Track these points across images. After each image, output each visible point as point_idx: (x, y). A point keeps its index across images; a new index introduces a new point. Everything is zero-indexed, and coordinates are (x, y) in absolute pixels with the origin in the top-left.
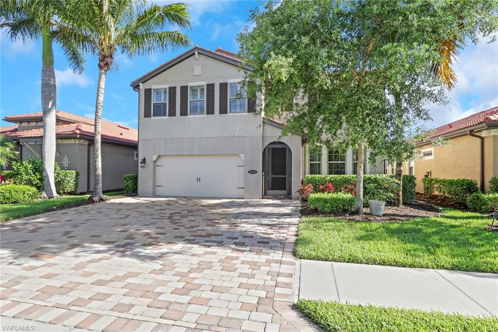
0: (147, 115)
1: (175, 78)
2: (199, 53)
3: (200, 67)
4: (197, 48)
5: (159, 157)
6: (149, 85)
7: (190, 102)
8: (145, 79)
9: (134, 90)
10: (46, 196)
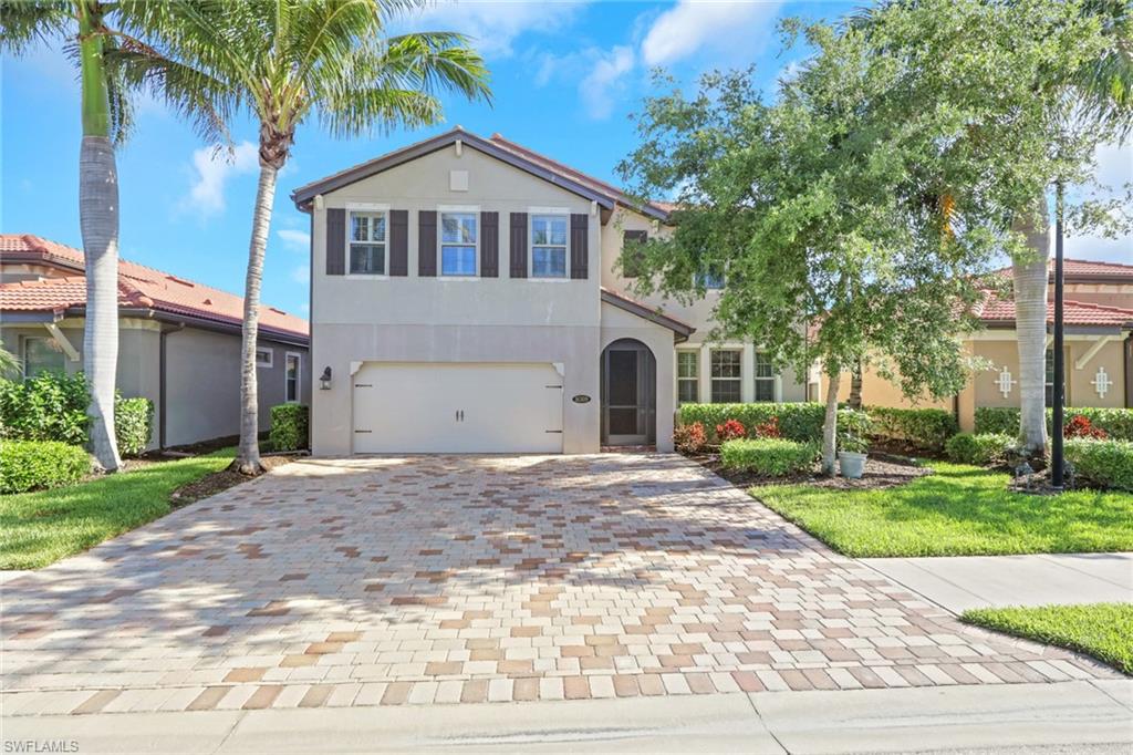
0: (335, 268)
1: (407, 191)
2: (463, 143)
3: (466, 173)
4: (459, 132)
5: (364, 365)
6: (336, 200)
7: (443, 246)
8: (329, 186)
9: (298, 208)
10: (100, 466)
